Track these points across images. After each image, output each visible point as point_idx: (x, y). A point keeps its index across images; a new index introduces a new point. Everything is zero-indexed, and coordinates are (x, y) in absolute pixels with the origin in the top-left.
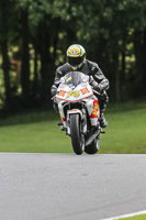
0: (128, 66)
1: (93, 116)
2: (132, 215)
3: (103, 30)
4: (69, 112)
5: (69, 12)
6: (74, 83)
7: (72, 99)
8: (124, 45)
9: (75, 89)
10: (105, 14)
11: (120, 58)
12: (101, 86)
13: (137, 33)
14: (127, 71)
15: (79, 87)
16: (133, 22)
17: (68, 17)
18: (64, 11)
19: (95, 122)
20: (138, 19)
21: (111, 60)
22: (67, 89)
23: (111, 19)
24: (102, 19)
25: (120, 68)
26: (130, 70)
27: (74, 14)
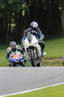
0: (12, 28)
2: (15, 94)
11: (9, 25)
14: (12, 30)
21: (5, 26)
25: (9, 29)
26: (13, 30)
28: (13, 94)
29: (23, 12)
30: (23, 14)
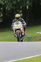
1: (22, 32)
3: (13, 7)
4: (16, 31)
5: (4, 2)
6: (17, 24)
7: (17, 28)
8: (19, 11)
9: (18, 25)
10: (14, 3)
12: (24, 25)
13: (23, 8)
15: (19, 25)
16: (22, 5)
17: (4, 4)
18: (2, 2)
19: (23, 34)
20: (23, 4)
22: (16, 25)
23: (16, 4)
24: (13, 4)
27: (5, 3)
28: (20, 59)
29: (27, 6)
30: (27, 8)
